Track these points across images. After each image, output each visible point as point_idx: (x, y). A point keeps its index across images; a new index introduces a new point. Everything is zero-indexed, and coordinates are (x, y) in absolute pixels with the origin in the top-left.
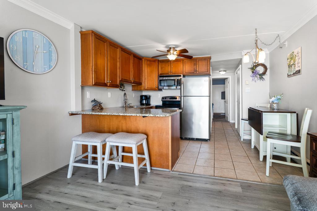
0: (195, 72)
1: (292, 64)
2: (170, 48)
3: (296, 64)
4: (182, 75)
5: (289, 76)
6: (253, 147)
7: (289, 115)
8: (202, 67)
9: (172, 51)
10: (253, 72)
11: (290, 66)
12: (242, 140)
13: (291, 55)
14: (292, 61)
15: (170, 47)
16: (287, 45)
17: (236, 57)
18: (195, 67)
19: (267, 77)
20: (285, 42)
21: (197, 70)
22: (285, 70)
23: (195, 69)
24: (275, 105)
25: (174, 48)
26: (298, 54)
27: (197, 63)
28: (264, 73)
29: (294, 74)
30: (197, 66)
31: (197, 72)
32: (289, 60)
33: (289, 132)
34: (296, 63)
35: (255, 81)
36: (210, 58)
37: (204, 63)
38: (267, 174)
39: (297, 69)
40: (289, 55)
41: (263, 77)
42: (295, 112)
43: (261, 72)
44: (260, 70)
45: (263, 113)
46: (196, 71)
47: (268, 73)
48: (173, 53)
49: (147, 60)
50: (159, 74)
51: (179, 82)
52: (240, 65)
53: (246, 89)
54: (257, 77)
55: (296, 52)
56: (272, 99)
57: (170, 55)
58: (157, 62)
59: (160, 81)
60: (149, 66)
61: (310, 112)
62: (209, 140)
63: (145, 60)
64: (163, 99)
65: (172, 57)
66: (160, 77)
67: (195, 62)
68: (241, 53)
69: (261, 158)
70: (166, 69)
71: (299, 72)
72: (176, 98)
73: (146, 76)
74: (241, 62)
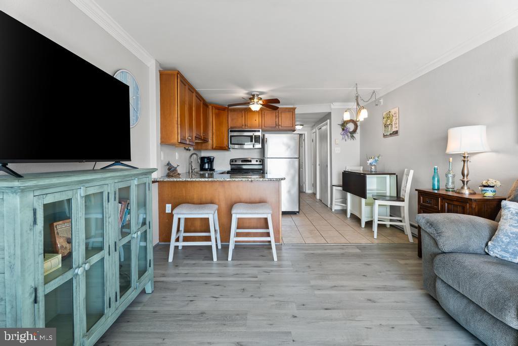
0: (277, 127)
1: (388, 123)
2: (254, 96)
3: (393, 125)
4: (261, 130)
5: (384, 136)
6: (349, 216)
7: (388, 176)
8: (285, 121)
9: (256, 100)
10: (343, 130)
11: (386, 126)
12: (333, 210)
13: (387, 114)
14: (389, 121)
15: (253, 93)
16: (382, 104)
17: (322, 109)
18: (277, 119)
19: (357, 135)
20: (380, 99)
21: (280, 124)
22: (381, 130)
23: (277, 122)
24: (373, 167)
26: (395, 114)
27: (280, 115)
28: (355, 131)
29: (391, 134)
30: (280, 119)
31: (280, 127)
32: (385, 120)
33: (388, 194)
34: (393, 123)
35: (345, 140)
36: (294, 109)
37: (288, 115)
38: (375, 236)
39: (394, 129)
40: (385, 114)
41: (354, 135)
42: (394, 174)
43: (351, 130)
44: (351, 127)
45: (367, 176)
46: (279, 125)
47: (358, 130)
48: (257, 103)
49: (215, 107)
50: (229, 127)
51: (257, 139)
52: (328, 120)
53: (336, 150)
54: (348, 136)
55: (393, 112)
56: (371, 161)
57: (254, 104)
58: (227, 110)
59: (231, 136)
60: (218, 116)
61: (412, 172)
62: (298, 212)
63: (212, 107)
64: (232, 161)
65: (256, 107)
66: (231, 131)
67: (277, 114)
68: (330, 106)
69: (363, 225)
70: (239, 121)
71: (396, 133)
72: (250, 161)
73: (214, 131)
74: (328, 116)
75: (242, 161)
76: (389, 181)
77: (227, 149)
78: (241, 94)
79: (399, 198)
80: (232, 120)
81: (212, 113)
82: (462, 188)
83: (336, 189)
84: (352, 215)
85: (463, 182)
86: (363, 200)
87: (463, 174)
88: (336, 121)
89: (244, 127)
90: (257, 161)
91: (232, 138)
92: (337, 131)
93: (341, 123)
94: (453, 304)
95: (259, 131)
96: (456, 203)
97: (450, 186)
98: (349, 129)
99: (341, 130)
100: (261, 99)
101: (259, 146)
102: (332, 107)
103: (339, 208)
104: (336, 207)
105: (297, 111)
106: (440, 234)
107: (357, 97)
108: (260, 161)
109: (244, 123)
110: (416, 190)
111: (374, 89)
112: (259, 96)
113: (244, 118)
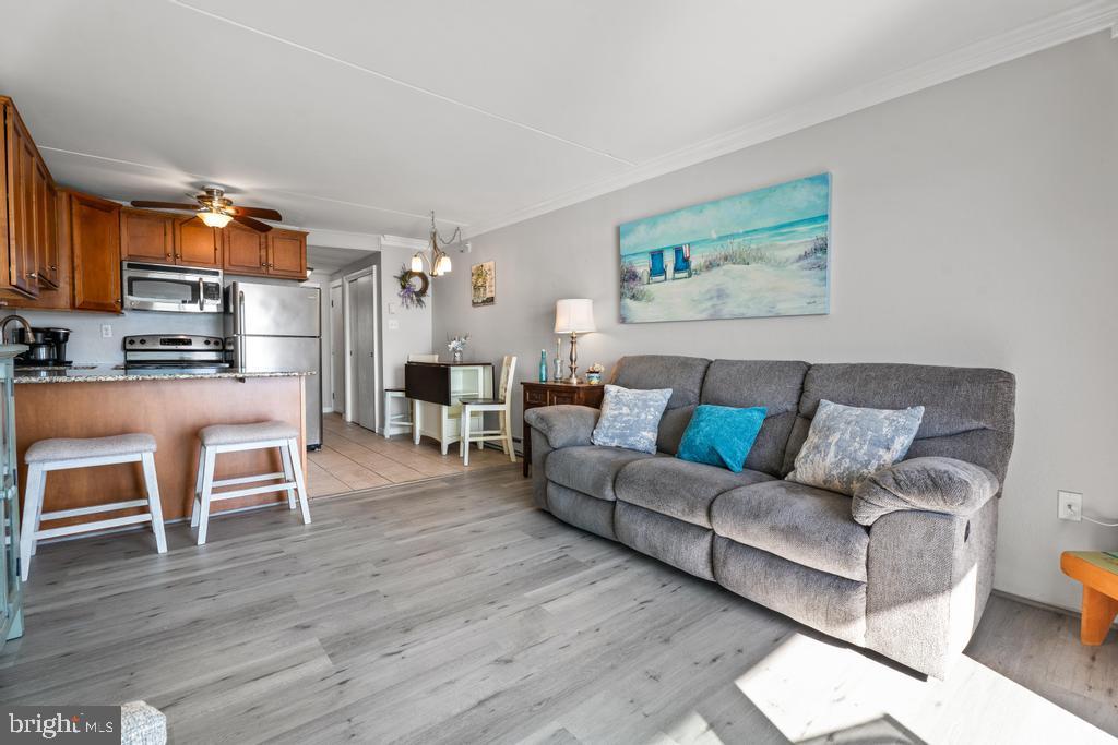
0: (264, 269)
1: (479, 284)
2: (210, 192)
3: (487, 287)
4: (221, 271)
5: (474, 304)
6: (417, 442)
7: (480, 368)
8: (282, 257)
9: (216, 203)
10: (403, 287)
11: (476, 288)
12: (387, 437)
13: (478, 269)
14: (481, 280)
15: (210, 187)
16: (470, 250)
17: (363, 243)
18: (263, 253)
19: (428, 299)
20: (467, 241)
21: (270, 262)
22: (468, 295)
23: (264, 259)
24: (457, 355)
25: (222, 193)
26: (489, 270)
27: (270, 243)
28: (423, 292)
29: (483, 302)
30: (270, 251)
31: (271, 269)
32: (474, 277)
33: (481, 396)
34: (487, 284)
35: (407, 307)
36: (304, 235)
37: (291, 246)
38: (466, 463)
39: (489, 295)
40: (474, 267)
41: (423, 299)
42: (490, 364)
43: (418, 289)
44: (417, 283)
45: (451, 368)
46: (268, 266)
47: (430, 291)
48: (219, 209)
49: (78, 198)
50: (123, 257)
51: (211, 291)
52: (375, 266)
53: (390, 324)
54: (412, 299)
55: (487, 266)
56: (454, 344)
57: (211, 211)
58: (115, 212)
59: (131, 280)
60: (87, 221)
61: (514, 359)
62: (318, 446)
63: (70, 197)
64: (132, 342)
65: (216, 219)
66: (130, 266)
67: (263, 240)
68: (379, 239)
69: (445, 451)
70: (154, 242)
71: (491, 300)
72: (189, 342)
73: (77, 261)
74: (373, 258)
75: (164, 342)
76: (482, 376)
77: (115, 309)
78: (174, 180)
79: (496, 400)
80: (133, 237)
81: (71, 214)
82: (571, 377)
83: (393, 397)
84: (423, 438)
85: (571, 368)
86: (445, 409)
87: (571, 360)
88: (390, 269)
89: (170, 259)
90: (207, 343)
91: (134, 283)
92: (391, 289)
93: (399, 274)
95: (217, 274)
96: (565, 395)
97: (559, 375)
98: (413, 287)
99: (399, 288)
100: (229, 203)
101: (212, 306)
102: (383, 242)
103: (396, 431)
104: (391, 431)
105: (310, 241)
106: (550, 428)
107: (435, 234)
108: (216, 343)
109: (170, 249)
110: (521, 383)
111: (459, 224)
112: (225, 196)
113: (169, 237)
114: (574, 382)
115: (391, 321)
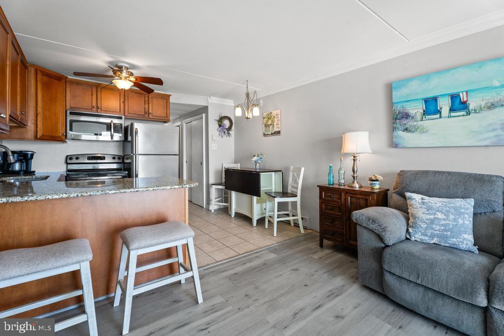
0: (147, 115)
1: (270, 124)
2: (120, 68)
3: (275, 125)
4: (123, 117)
5: (265, 135)
6: (233, 216)
7: (273, 173)
8: (156, 109)
9: (124, 74)
10: (220, 126)
11: (266, 126)
12: (212, 211)
13: (268, 115)
14: (270, 121)
16: (262, 104)
17: (196, 101)
18: (147, 106)
19: (232, 132)
20: (260, 99)
21: (150, 111)
22: (261, 129)
23: (147, 110)
24: (258, 165)
25: (128, 69)
26: (276, 115)
27: (150, 101)
28: (230, 128)
29: (272, 134)
30: (150, 105)
31: (150, 116)
32: (265, 120)
33: (274, 190)
34: (275, 124)
35: (222, 137)
36: (169, 96)
37: (162, 102)
39: (276, 130)
40: (265, 114)
41: (230, 132)
43: (227, 127)
44: (227, 123)
46: (149, 114)
47: (233, 128)
48: (126, 78)
49: (41, 72)
50: (68, 108)
51: (117, 129)
52: (204, 114)
53: (213, 146)
54: (224, 132)
55: (274, 113)
56: (255, 159)
57: (121, 79)
58: (63, 81)
59: (72, 122)
60: (47, 87)
61: (303, 169)
63: (36, 71)
64: (71, 159)
65: (124, 84)
66: (71, 113)
67: (147, 99)
68: (207, 99)
69: (255, 223)
70: (86, 100)
71: (278, 133)
72: (103, 158)
73: (40, 110)
74: (205, 109)
75: (89, 158)
76: (274, 178)
77: (62, 139)
78: (99, 60)
80: (74, 97)
81: (36, 80)
82: (353, 182)
83: (216, 189)
84: (236, 213)
85: (354, 177)
86: (255, 198)
87: (354, 171)
88: (213, 116)
89: (95, 109)
90: (114, 158)
91: (73, 123)
92: (213, 126)
93: (218, 118)
94: (411, 295)
95: (121, 118)
96: (359, 196)
97: (342, 181)
98: (225, 126)
99: (217, 126)
100: (132, 74)
101: (117, 137)
102: (210, 101)
104: (214, 207)
105: (172, 100)
106: (384, 229)
107: (248, 94)
108: (119, 158)
109: (94, 104)
110: (318, 186)
111: (256, 89)
112: (129, 70)
113: (95, 96)
114: (357, 186)
115: (213, 145)
